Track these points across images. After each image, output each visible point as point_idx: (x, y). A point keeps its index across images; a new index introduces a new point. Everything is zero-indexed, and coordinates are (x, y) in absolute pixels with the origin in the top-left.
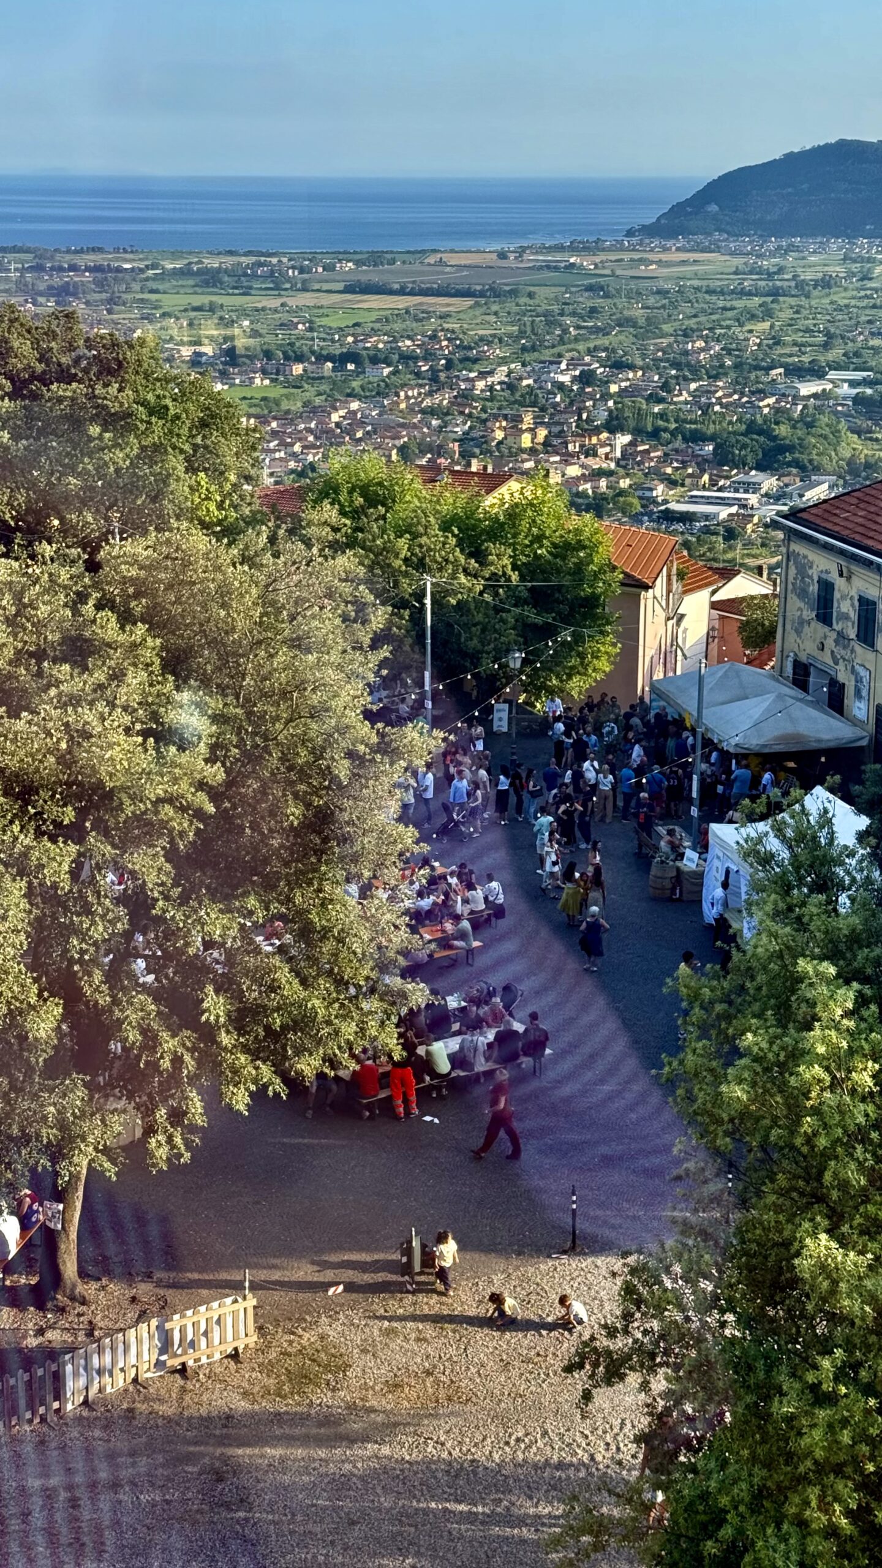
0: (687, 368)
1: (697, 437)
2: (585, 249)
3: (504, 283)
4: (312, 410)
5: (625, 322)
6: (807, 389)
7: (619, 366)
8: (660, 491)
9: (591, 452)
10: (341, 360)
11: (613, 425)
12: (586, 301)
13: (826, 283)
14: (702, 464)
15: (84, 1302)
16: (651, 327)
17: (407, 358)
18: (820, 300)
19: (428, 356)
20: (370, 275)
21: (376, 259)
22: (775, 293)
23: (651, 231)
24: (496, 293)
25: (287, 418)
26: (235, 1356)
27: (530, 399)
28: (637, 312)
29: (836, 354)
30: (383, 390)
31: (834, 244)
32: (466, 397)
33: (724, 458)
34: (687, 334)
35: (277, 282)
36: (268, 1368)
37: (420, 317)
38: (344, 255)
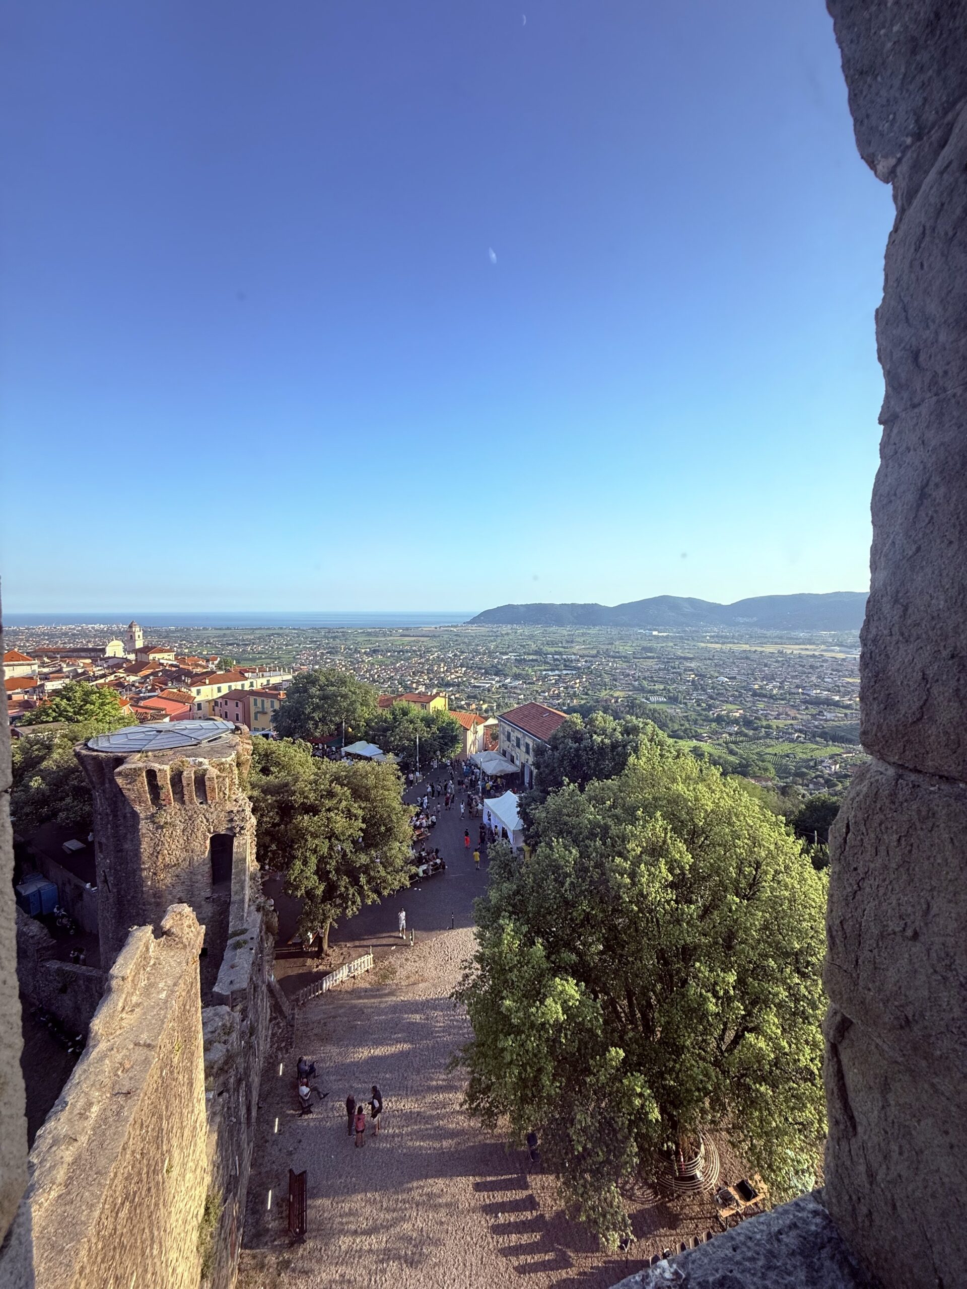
0: (478, 653)
1: (480, 668)
2: (455, 627)
3: (437, 634)
4: (392, 663)
5: (464, 643)
6: (504, 657)
7: (463, 652)
8: (472, 681)
9: (457, 672)
10: (399, 652)
11: (462, 666)
12: (455, 638)
13: (507, 634)
14: (482, 675)
15: (329, 956)
16: (469, 644)
17: (414, 651)
18: (506, 638)
19: (419, 651)
20: (406, 633)
21: (407, 629)
22: (497, 636)
23: (468, 623)
24: (435, 636)
25: (386, 665)
26: (367, 971)
27: (443, 660)
28: (466, 640)
29: (510, 649)
30: (410, 658)
31: (509, 626)
32: (428, 660)
33: (486, 673)
34: (478, 645)
35: (385, 635)
36: (376, 974)
37: (418, 642)
38: (400, 628)
